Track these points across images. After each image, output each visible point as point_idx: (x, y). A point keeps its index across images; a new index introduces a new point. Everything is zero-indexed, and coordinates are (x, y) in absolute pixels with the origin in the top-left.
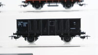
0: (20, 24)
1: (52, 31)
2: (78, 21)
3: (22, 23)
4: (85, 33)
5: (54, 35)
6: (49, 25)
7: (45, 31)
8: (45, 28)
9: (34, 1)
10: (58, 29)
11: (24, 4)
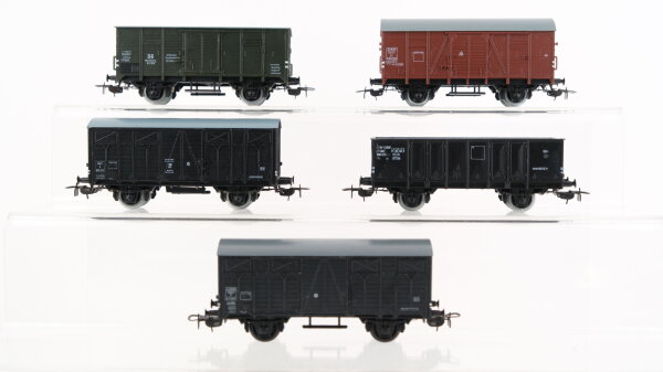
0: (381, 153)
1: (477, 177)
2: (555, 147)
3: (388, 151)
4: (574, 183)
5: (483, 186)
6: (469, 157)
7: (457, 175)
8: (458, 168)
9: (410, 80)
10: (496, 168)
11: (377, 88)
